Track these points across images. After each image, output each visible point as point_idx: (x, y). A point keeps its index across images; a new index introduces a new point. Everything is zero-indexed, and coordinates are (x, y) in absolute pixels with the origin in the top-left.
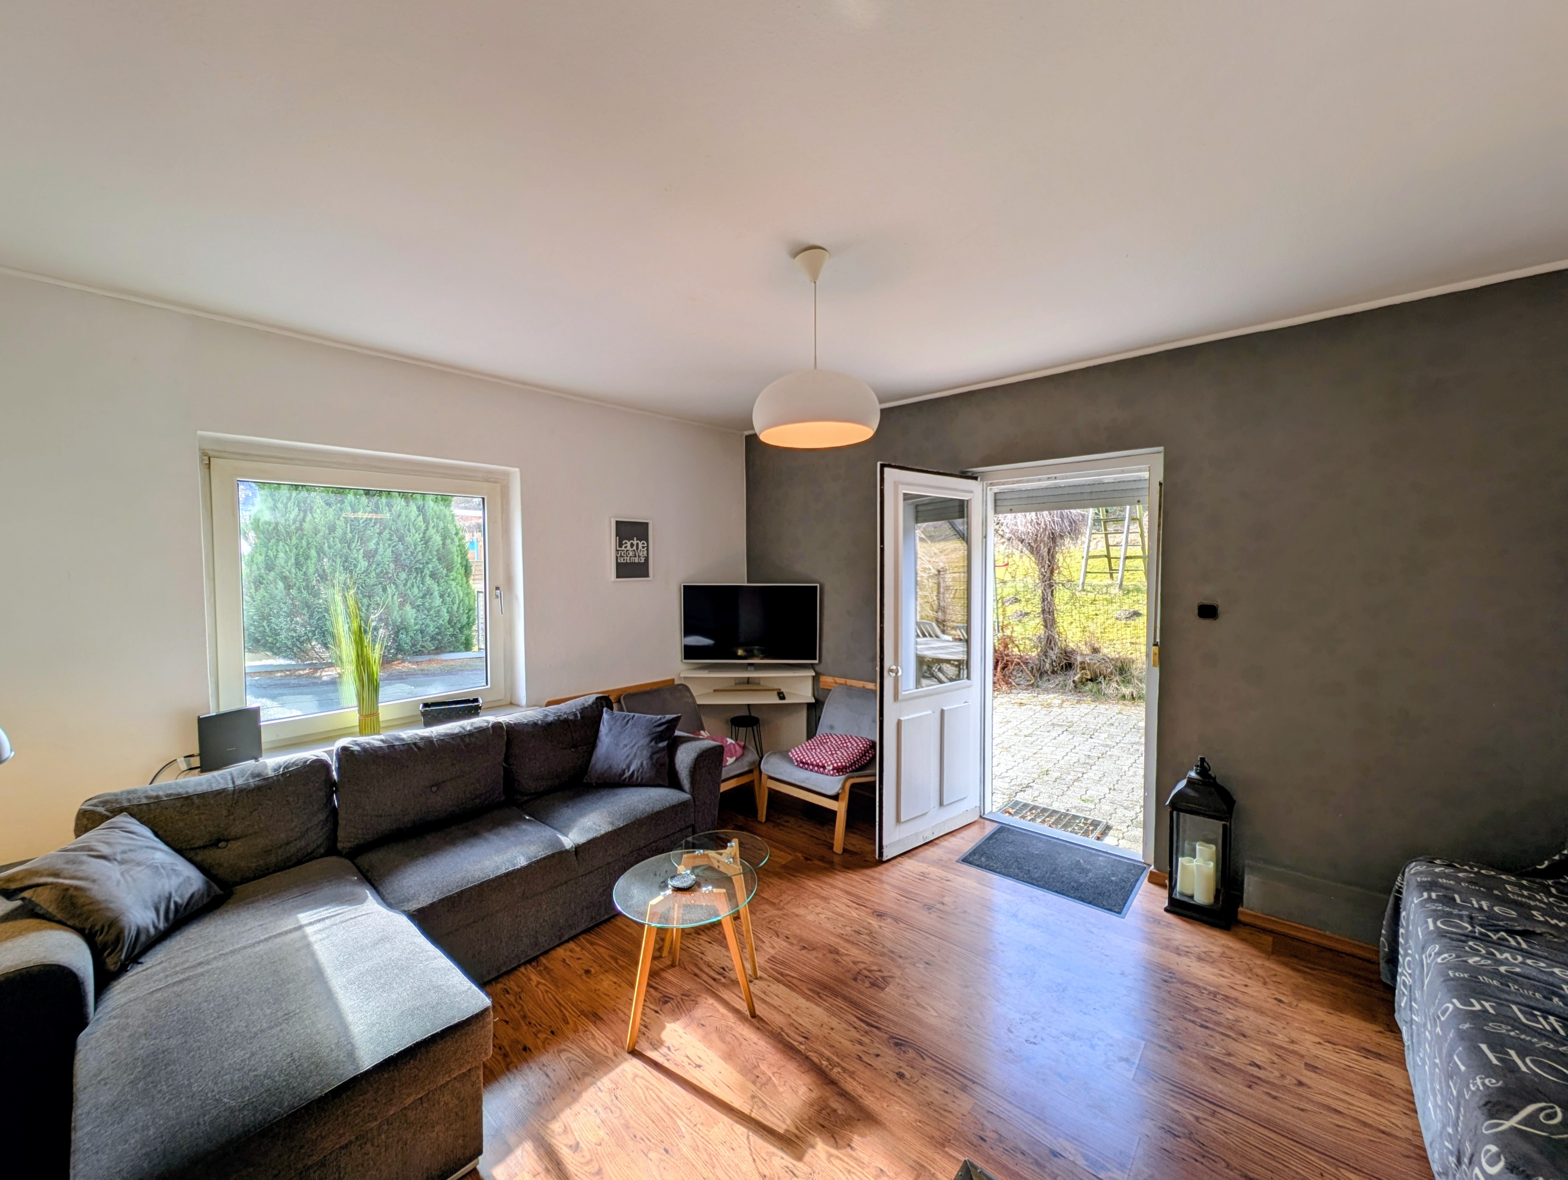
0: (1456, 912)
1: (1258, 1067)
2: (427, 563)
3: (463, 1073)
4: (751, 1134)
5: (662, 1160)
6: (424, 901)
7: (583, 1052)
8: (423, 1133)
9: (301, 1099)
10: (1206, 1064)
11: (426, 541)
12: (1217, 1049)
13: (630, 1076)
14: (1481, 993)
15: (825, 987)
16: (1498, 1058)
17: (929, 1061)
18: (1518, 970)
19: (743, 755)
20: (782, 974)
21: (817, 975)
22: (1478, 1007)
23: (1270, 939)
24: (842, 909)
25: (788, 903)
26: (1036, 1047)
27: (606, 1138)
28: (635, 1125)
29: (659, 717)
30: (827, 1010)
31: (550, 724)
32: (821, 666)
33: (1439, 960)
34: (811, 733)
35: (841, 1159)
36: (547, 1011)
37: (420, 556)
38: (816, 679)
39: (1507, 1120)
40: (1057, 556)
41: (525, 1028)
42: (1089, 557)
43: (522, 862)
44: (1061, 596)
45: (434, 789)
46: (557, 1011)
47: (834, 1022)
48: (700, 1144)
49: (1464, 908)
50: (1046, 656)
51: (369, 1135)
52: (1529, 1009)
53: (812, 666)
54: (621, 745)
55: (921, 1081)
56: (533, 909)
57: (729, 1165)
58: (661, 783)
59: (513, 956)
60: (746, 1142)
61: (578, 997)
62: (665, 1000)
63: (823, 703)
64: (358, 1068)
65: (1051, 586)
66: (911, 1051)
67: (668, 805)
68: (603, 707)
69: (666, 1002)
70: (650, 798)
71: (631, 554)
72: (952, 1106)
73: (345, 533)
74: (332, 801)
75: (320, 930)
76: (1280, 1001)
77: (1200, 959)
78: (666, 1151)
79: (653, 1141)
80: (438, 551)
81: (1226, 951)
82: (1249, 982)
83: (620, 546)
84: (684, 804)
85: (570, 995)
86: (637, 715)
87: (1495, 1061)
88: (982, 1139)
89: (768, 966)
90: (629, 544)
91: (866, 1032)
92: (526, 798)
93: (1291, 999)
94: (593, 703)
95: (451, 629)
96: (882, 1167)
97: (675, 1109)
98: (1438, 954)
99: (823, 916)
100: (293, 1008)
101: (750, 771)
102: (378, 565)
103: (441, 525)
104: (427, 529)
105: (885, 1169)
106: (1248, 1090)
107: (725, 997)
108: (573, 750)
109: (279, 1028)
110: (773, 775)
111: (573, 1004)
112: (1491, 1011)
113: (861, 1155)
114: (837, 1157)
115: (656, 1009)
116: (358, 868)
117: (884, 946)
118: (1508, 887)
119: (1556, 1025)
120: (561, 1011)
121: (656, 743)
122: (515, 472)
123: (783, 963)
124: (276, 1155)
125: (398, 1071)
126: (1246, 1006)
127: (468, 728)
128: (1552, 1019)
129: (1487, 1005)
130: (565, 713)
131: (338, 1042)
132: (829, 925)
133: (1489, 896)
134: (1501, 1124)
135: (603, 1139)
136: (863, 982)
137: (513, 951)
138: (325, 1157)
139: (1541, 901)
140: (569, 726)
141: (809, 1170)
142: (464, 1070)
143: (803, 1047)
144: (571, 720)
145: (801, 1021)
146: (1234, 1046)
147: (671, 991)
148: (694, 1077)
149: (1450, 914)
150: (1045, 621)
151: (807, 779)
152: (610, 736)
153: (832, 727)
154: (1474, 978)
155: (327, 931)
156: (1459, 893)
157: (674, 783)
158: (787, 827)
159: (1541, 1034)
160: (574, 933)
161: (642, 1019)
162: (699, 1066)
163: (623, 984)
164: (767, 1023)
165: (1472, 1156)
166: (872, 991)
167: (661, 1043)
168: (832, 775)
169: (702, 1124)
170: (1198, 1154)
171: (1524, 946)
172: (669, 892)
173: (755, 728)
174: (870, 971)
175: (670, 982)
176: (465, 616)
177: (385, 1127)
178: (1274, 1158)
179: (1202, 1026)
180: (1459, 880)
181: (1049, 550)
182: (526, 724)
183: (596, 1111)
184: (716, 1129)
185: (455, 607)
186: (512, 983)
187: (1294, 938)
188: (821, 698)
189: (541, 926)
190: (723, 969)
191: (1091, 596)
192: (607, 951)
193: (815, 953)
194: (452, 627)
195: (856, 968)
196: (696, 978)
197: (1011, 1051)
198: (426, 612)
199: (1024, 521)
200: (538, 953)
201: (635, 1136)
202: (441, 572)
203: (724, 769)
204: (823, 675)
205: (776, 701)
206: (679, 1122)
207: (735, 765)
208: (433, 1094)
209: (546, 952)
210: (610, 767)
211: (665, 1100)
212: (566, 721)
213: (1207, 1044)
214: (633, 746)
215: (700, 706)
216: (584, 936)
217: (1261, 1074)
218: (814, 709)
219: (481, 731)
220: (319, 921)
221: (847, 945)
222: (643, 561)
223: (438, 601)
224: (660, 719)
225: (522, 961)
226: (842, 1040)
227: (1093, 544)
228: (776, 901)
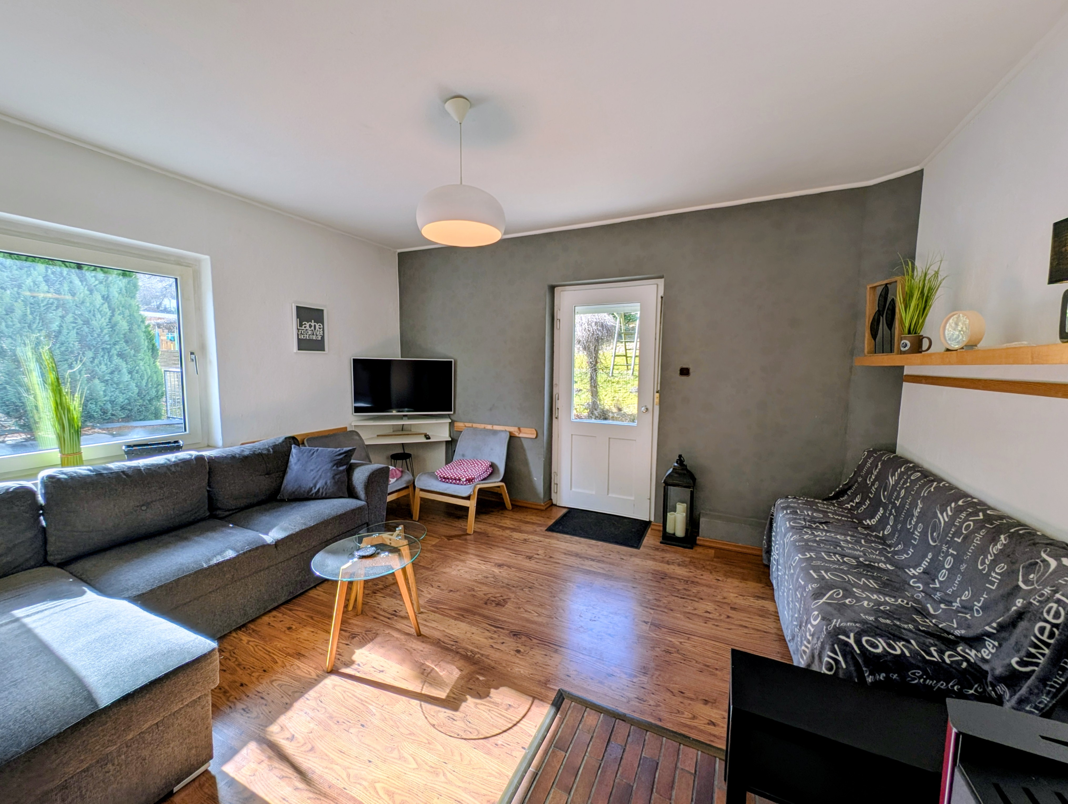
0: (798, 517)
1: (709, 613)
2: (115, 344)
3: (194, 700)
4: (422, 703)
5: (359, 732)
6: (144, 588)
7: (292, 679)
8: (160, 750)
9: (39, 739)
10: (684, 616)
11: (113, 326)
12: (690, 608)
13: (330, 687)
14: (810, 549)
15: (467, 611)
16: (817, 575)
17: (535, 641)
18: (824, 538)
19: (401, 477)
20: (437, 608)
21: (461, 605)
22: (808, 556)
23: (713, 551)
24: (474, 565)
25: (438, 566)
26: (595, 622)
27: (316, 727)
28: (338, 715)
29: (338, 449)
30: (469, 623)
31: (246, 458)
32: (456, 415)
33: (792, 539)
34: (449, 459)
35: (484, 705)
36: (258, 658)
37: (107, 338)
38: (451, 424)
39: (822, 599)
40: (600, 352)
41: (241, 672)
42: (615, 356)
43: (230, 554)
44: (601, 377)
45: (144, 508)
46: (267, 657)
47: (474, 629)
48: (387, 716)
49: (802, 515)
50: (592, 414)
51: (110, 757)
52: (828, 553)
53: (449, 416)
54: (308, 471)
55: (531, 652)
56: (242, 589)
57: (409, 724)
58: (342, 495)
59: (225, 625)
60: (420, 709)
61: (283, 645)
62: (353, 636)
63: (457, 441)
64: (97, 705)
65: (595, 370)
66: (523, 637)
67: (348, 509)
68: (291, 445)
69: (353, 638)
70: (334, 505)
71: (310, 332)
72: (549, 662)
73: (25, 315)
74: (39, 522)
75: (40, 619)
76: (718, 580)
77: (679, 565)
78: (363, 726)
79: (352, 722)
80: (124, 334)
81: (692, 560)
82: (703, 573)
83: (301, 325)
84: (360, 509)
85: (276, 645)
86: (320, 449)
87: (816, 577)
88: (568, 676)
89: (427, 605)
90: (308, 325)
91: (495, 632)
92: (227, 513)
93: (723, 578)
94: (283, 442)
95: (141, 401)
96: (510, 703)
97: (367, 700)
98: (791, 537)
99: (462, 571)
100: (20, 676)
101: (407, 487)
102: (62, 344)
103: (127, 312)
104: (113, 315)
105: (512, 704)
106: (706, 625)
107: (398, 627)
108: (267, 476)
109: (7, 692)
110: (424, 488)
111: (280, 650)
112: (814, 556)
113: (497, 700)
114: (481, 704)
115: (347, 643)
116: (71, 573)
117: (503, 582)
118: (819, 505)
119: (839, 558)
120: (270, 656)
121: (337, 467)
122: (206, 260)
123: (438, 602)
124: (15, 785)
125: (135, 704)
126: (704, 585)
127: (173, 460)
128: (837, 556)
129: (812, 554)
130: (259, 449)
131: (73, 692)
132: (467, 576)
133: (811, 509)
134: (819, 602)
135: (313, 729)
136: (491, 603)
137: (226, 621)
138: (66, 781)
139: (832, 509)
140: (263, 458)
141: (464, 715)
142: (194, 698)
143: (454, 647)
144: (265, 454)
145: (451, 633)
146: (696, 605)
147: (356, 630)
148: (379, 678)
149: (795, 519)
150: (592, 393)
151: (448, 488)
152: (298, 464)
153: (463, 455)
154: (807, 544)
155: (48, 619)
156: (799, 509)
157: (352, 494)
158: (434, 522)
159: (833, 562)
160: (276, 604)
161: (337, 651)
162: (382, 671)
163: (319, 632)
164: (428, 638)
165: (807, 620)
166: (497, 608)
167: (353, 662)
168: (465, 485)
169: (387, 705)
170: (682, 659)
171: (826, 528)
172: (355, 560)
173: (408, 460)
174: (495, 597)
175: (356, 625)
176: (154, 390)
177: (125, 749)
178: (717, 654)
179: (681, 598)
180: (799, 504)
181: (595, 347)
182: (226, 457)
183: (306, 713)
184: (398, 706)
185: (144, 383)
186: (226, 644)
187: (724, 550)
188: (455, 438)
189: (248, 601)
190: (395, 611)
191: (617, 379)
192: (304, 613)
193: (458, 593)
194: (142, 398)
195: (486, 598)
196: (375, 620)
197: (582, 627)
198: (115, 386)
199: (581, 328)
200: (247, 621)
201: (338, 722)
202: (129, 353)
203: (389, 486)
204: (456, 421)
205: (424, 440)
206: (371, 707)
207: (395, 484)
208: (168, 719)
209: (253, 621)
210: (300, 486)
211: (358, 696)
212: (260, 455)
213: (684, 606)
214: (318, 470)
215: (367, 445)
216: (285, 606)
217: (710, 616)
218: (451, 445)
219: (185, 462)
220: (38, 612)
221: (479, 585)
222: (320, 339)
223: (126, 377)
224: (340, 450)
225: (234, 628)
226: (480, 639)
227: (618, 348)
228: (430, 566)
